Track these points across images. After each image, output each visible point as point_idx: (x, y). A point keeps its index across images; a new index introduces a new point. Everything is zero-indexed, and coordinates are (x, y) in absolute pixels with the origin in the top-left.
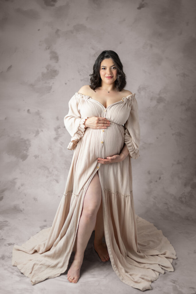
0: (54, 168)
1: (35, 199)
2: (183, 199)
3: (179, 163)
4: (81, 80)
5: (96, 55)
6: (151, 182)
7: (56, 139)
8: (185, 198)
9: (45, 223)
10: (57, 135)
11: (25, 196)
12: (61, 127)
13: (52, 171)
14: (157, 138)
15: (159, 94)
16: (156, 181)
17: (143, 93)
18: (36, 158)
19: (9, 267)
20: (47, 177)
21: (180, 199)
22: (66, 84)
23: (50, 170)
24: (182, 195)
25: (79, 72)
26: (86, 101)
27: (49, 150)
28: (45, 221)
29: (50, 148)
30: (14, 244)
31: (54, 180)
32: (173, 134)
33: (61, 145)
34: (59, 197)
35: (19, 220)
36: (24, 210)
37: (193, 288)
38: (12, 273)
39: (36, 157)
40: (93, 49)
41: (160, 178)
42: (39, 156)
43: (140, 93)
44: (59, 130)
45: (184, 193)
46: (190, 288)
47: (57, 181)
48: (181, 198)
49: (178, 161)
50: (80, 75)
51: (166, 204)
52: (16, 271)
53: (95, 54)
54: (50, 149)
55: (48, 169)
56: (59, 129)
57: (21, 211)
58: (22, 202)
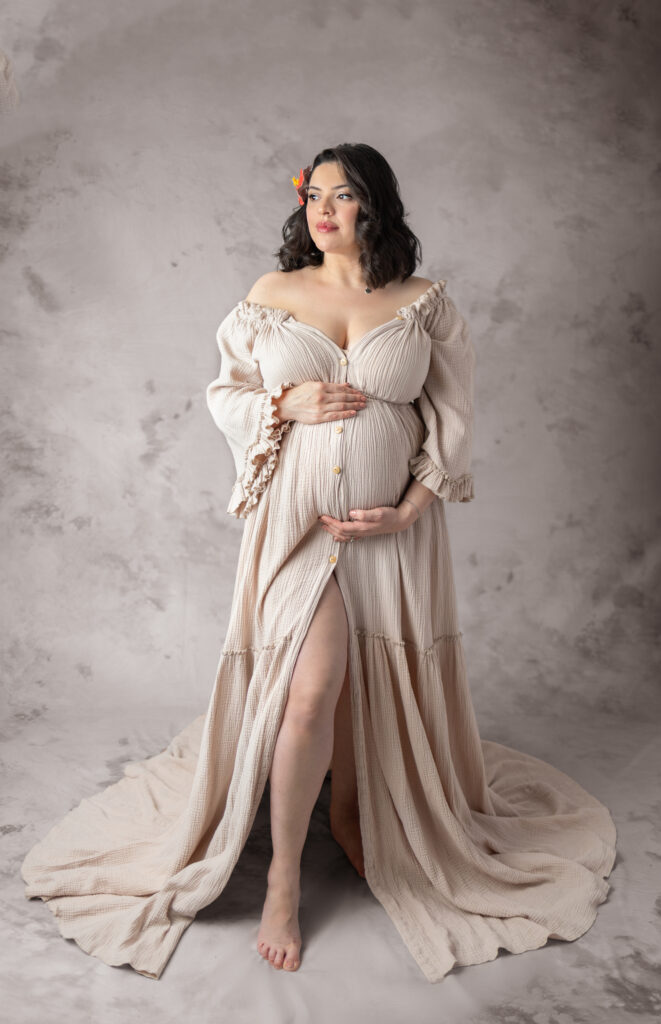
0: (147, 558)
1: (84, 670)
2: (590, 644)
3: (571, 523)
4: (229, 251)
5: (276, 160)
6: (481, 591)
7: (148, 458)
8: (597, 640)
9: (123, 751)
10: (149, 443)
11: (49, 659)
12: (164, 416)
13: (140, 568)
14: (498, 442)
15: (498, 292)
16: (499, 588)
18: (80, 528)
19: (9, 907)
20: (124, 591)
21: (581, 644)
22: (175, 265)
23: (134, 567)
24: (585, 630)
25: (219, 223)
26: (276, 330)
27: (124, 497)
28: (124, 742)
29: (129, 491)
30: (22, 827)
31: (149, 602)
32: (550, 428)
33: (168, 478)
34: (168, 657)
35: (33, 745)
36: (45, 708)
37: (627, 938)
38: (21, 925)
39: (81, 523)
40: (265, 140)
41: (510, 577)
42: (90, 519)
44: (158, 427)
45: (593, 623)
46: (617, 938)
47: (159, 605)
48: (582, 640)
49: (571, 516)
50: (224, 231)
51: (534, 662)
52: (32, 918)
53: (271, 158)
54: (128, 496)
55: (125, 564)
56: (159, 424)
57: (36, 713)
58: (39, 682)
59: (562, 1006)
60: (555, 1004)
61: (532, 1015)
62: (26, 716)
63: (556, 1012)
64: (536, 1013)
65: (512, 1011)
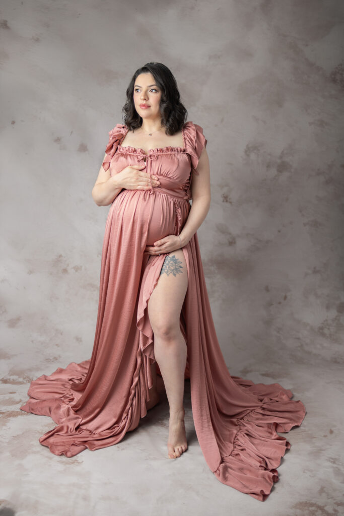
2: (326, 331)
3: (315, 272)
6: (271, 304)
8: (329, 329)
11: (62, 334)
14: (279, 231)
16: (280, 303)
17: (253, 156)
18: (76, 271)
21: (321, 331)
24: (322, 323)
32: (305, 225)
36: (60, 357)
39: (77, 269)
41: (285, 298)
42: (81, 267)
43: (248, 155)
45: (326, 320)
48: (321, 328)
49: (315, 268)
57: (56, 359)
58: (57, 345)
59: (339, 502)
60: (335, 501)
61: (323, 507)
62: (51, 360)
63: (336, 505)
64: (326, 506)
65: (312, 505)
